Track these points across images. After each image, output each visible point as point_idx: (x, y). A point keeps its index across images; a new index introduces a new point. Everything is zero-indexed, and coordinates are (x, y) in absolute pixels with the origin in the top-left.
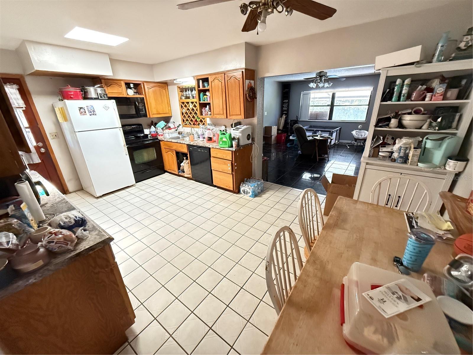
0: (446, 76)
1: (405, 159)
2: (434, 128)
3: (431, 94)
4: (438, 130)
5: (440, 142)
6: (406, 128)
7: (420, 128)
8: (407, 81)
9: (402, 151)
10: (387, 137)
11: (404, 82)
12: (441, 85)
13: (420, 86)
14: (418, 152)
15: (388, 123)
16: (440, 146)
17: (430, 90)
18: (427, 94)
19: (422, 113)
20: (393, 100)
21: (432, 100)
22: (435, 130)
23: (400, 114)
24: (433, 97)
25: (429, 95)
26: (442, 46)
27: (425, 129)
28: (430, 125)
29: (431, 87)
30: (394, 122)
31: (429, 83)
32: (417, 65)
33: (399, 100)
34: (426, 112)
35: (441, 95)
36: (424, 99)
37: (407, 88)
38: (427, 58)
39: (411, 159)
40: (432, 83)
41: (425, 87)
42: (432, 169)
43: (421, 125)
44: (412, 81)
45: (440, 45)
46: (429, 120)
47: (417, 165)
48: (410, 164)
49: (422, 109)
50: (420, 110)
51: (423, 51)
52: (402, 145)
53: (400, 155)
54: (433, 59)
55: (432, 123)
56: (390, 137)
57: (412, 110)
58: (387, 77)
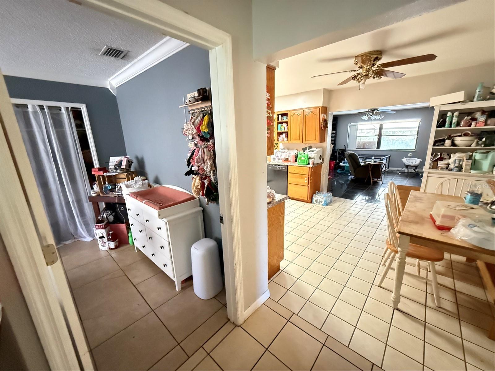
0: (485, 110)
1: (460, 168)
2: (481, 145)
3: (475, 122)
4: (484, 146)
5: (486, 154)
6: (458, 146)
7: (470, 146)
8: (456, 114)
9: (457, 162)
10: (443, 153)
11: (453, 114)
12: (482, 116)
13: (466, 117)
14: (469, 162)
15: (443, 143)
16: (486, 157)
17: (474, 119)
18: (472, 122)
19: (470, 135)
20: (446, 126)
21: (477, 126)
22: (482, 146)
23: (452, 137)
24: (477, 124)
25: (474, 123)
26: (479, 91)
27: (473, 146)
28: (477, 144)
29: (475, 118)
30: (448, 142)
31: (473, 115)
32: (463, 103)
33: (451, 127)
34: (473, 135)
35: (483, 123)
36: (470, 125)
37: (457, 119)
38: (470, 98)
39: (465, 168)
40: (475, 115)
41: (470, 117)
42: (482, 174)
43: (470, 144)
44: (460, 114)
45: (478, 91)
46: (476, 141)
47: (470, 172)
48: (464, 172)
49: (470, 133)
50: (469, 134)
51: (466, 94)
52: (456, 158)
53: (455, 166)
54: (474, 99)
55: (479, 142)
56: (446, 154)
57: (462, 133)
58: (440, 111)
